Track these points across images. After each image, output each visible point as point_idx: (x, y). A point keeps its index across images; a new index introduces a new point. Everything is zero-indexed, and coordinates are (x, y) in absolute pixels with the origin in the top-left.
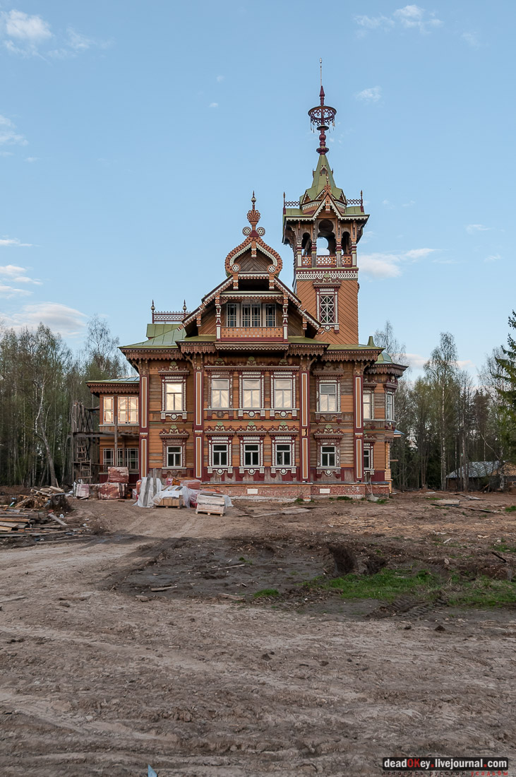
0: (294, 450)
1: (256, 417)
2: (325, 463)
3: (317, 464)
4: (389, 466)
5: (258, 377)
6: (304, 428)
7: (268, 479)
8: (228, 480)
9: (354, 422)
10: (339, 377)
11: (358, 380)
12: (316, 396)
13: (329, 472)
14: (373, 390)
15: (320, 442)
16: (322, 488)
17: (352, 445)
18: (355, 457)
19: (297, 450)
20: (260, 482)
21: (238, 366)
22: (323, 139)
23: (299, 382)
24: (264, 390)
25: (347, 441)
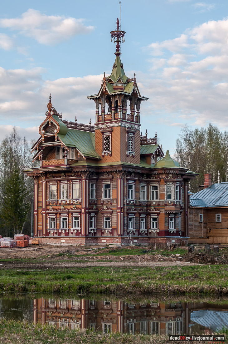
1: (66, 203)
2: (106, 226)
5: (66, 183)
6: (83, 208)
7: (70, 235)
8: (55, 235)
10: (111, 180)
11: (118, 181)
12: (101, 190)
13: (107, 231)
15: (103, 215)
16: (103, 239)
18: (117, 223)
20: (67, 236)
21: (59, 178)
22: (118, 47)
25: (115, 214)
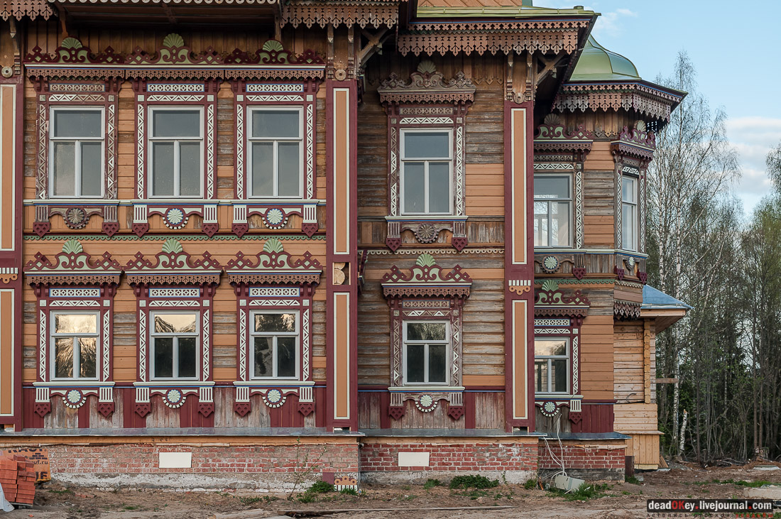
0: (306, 332)
1: (191, 225)
2: (415, 374)
3: (389, 377)
4: (653, 395)
5: (196, 98)
6: (339, 259)
7: (225, 420)
8: (98, 425)
9: (506, 247)
10: (460, 106)
11: (520, 120)
12: (388, 167)
13: (426, 401)
14: (580, 161)
15: (400, 307)
16: (406, 449)
17: (500, 318)
18: (507, 354)
19: (319, 329)
20: (198, 431)
21: (133, 65)
23: (324, 115)
24: (217, 144)
25: (483, 305)
